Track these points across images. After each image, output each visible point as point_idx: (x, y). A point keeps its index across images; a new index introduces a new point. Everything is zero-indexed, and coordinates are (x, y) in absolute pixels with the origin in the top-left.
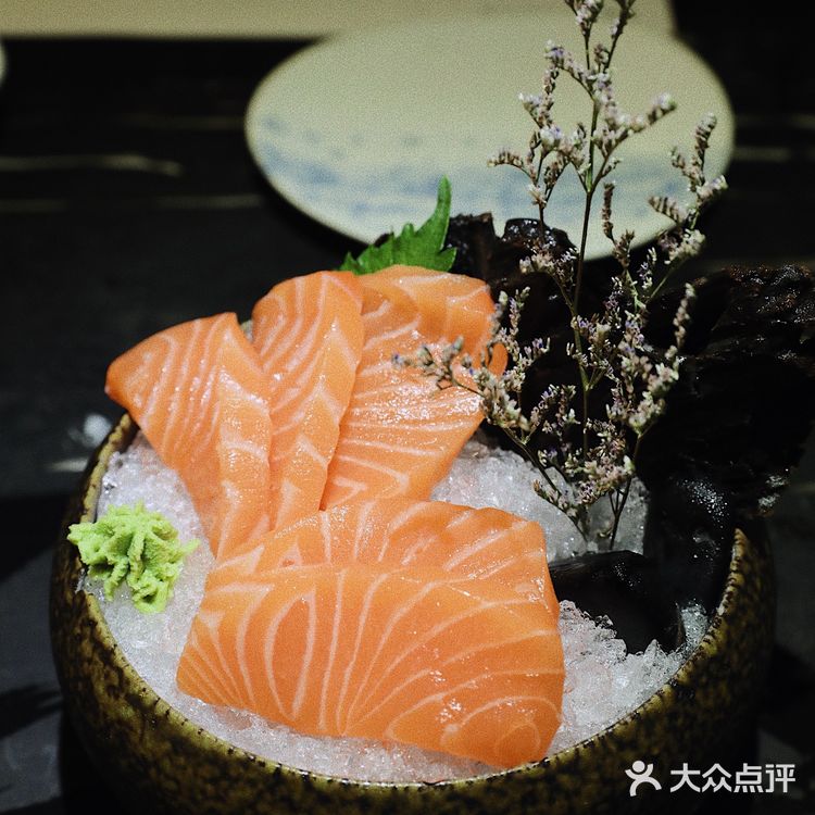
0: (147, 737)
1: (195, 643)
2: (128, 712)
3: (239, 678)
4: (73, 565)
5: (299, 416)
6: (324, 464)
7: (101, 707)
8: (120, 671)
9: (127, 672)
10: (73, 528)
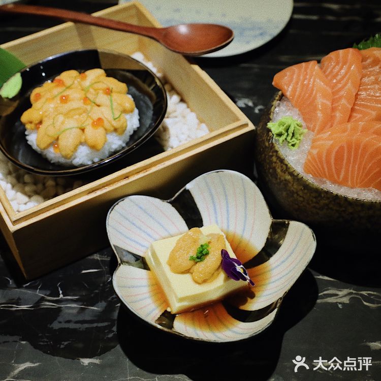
0: (294, 184)
1: (309, 158)
2: (288, 177)
3: (323, 169)
4: (268, 135)
5: (342, 93)
6: (350, 107)
7: (279, 176)
8: (286, 165)
9: (289, 165)
10: (268, 123)
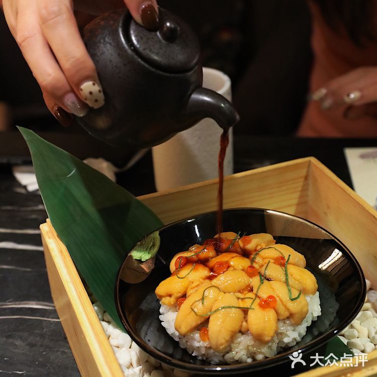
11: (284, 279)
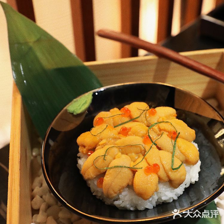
11: (172, 151)
